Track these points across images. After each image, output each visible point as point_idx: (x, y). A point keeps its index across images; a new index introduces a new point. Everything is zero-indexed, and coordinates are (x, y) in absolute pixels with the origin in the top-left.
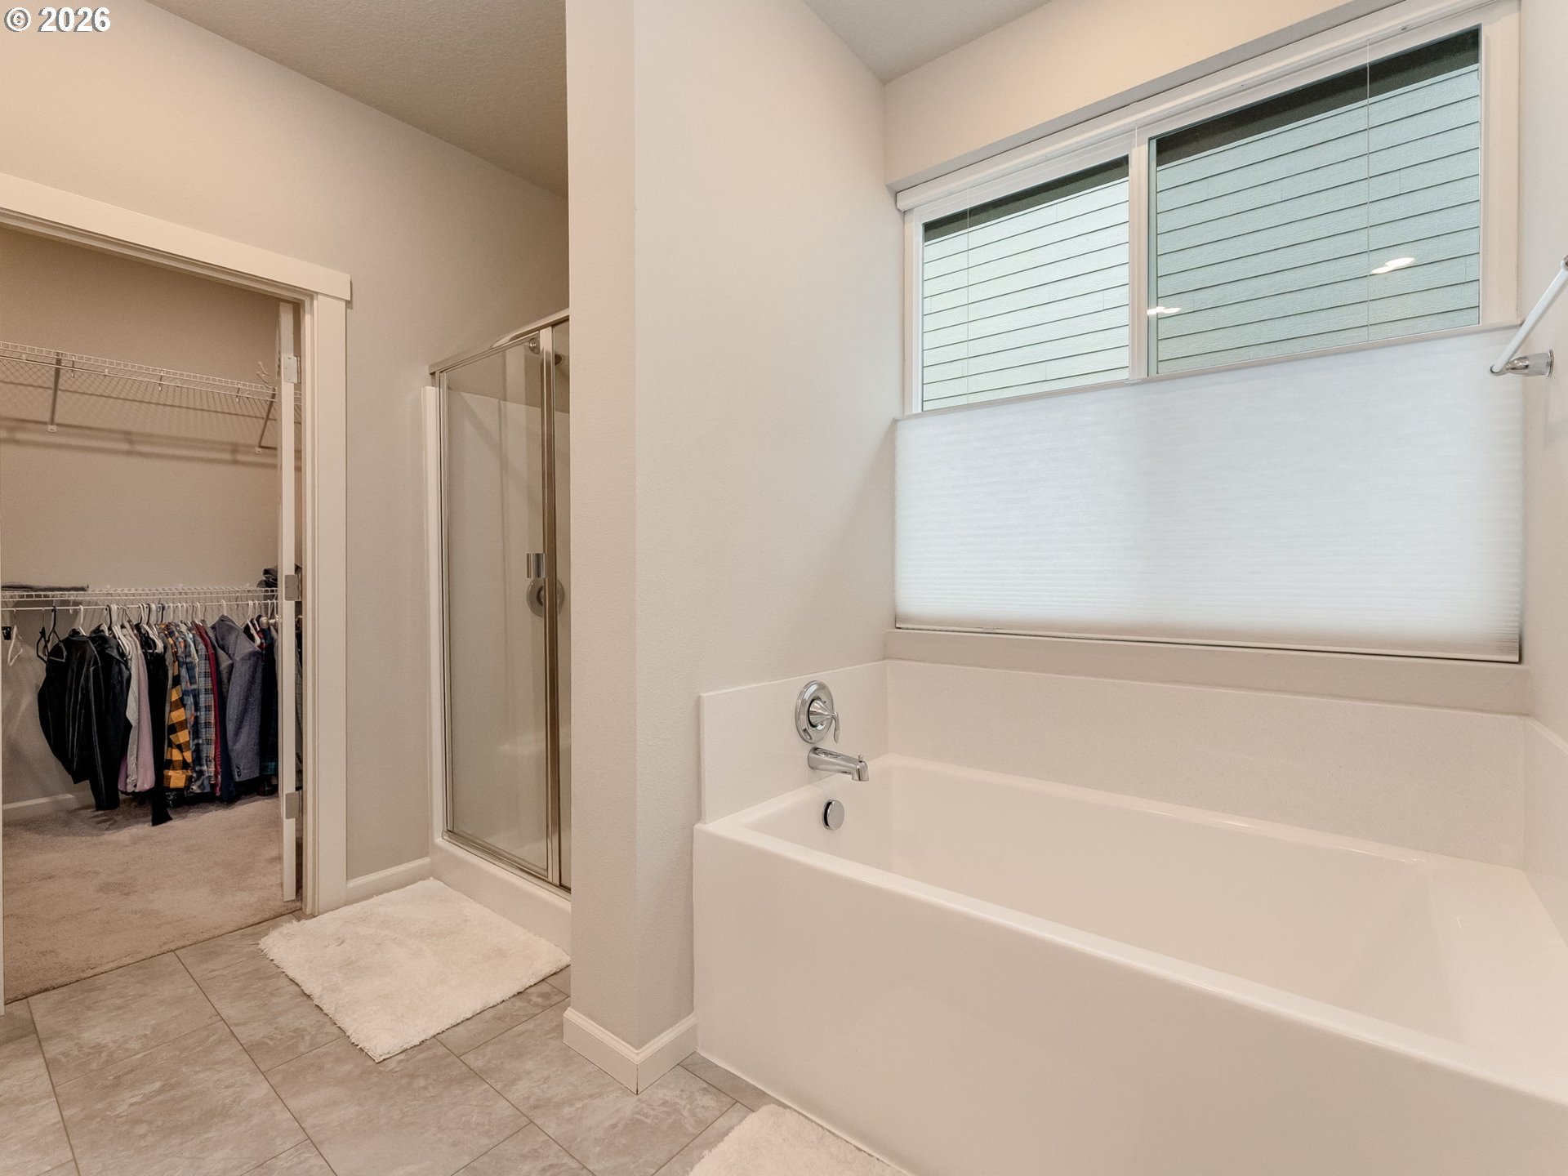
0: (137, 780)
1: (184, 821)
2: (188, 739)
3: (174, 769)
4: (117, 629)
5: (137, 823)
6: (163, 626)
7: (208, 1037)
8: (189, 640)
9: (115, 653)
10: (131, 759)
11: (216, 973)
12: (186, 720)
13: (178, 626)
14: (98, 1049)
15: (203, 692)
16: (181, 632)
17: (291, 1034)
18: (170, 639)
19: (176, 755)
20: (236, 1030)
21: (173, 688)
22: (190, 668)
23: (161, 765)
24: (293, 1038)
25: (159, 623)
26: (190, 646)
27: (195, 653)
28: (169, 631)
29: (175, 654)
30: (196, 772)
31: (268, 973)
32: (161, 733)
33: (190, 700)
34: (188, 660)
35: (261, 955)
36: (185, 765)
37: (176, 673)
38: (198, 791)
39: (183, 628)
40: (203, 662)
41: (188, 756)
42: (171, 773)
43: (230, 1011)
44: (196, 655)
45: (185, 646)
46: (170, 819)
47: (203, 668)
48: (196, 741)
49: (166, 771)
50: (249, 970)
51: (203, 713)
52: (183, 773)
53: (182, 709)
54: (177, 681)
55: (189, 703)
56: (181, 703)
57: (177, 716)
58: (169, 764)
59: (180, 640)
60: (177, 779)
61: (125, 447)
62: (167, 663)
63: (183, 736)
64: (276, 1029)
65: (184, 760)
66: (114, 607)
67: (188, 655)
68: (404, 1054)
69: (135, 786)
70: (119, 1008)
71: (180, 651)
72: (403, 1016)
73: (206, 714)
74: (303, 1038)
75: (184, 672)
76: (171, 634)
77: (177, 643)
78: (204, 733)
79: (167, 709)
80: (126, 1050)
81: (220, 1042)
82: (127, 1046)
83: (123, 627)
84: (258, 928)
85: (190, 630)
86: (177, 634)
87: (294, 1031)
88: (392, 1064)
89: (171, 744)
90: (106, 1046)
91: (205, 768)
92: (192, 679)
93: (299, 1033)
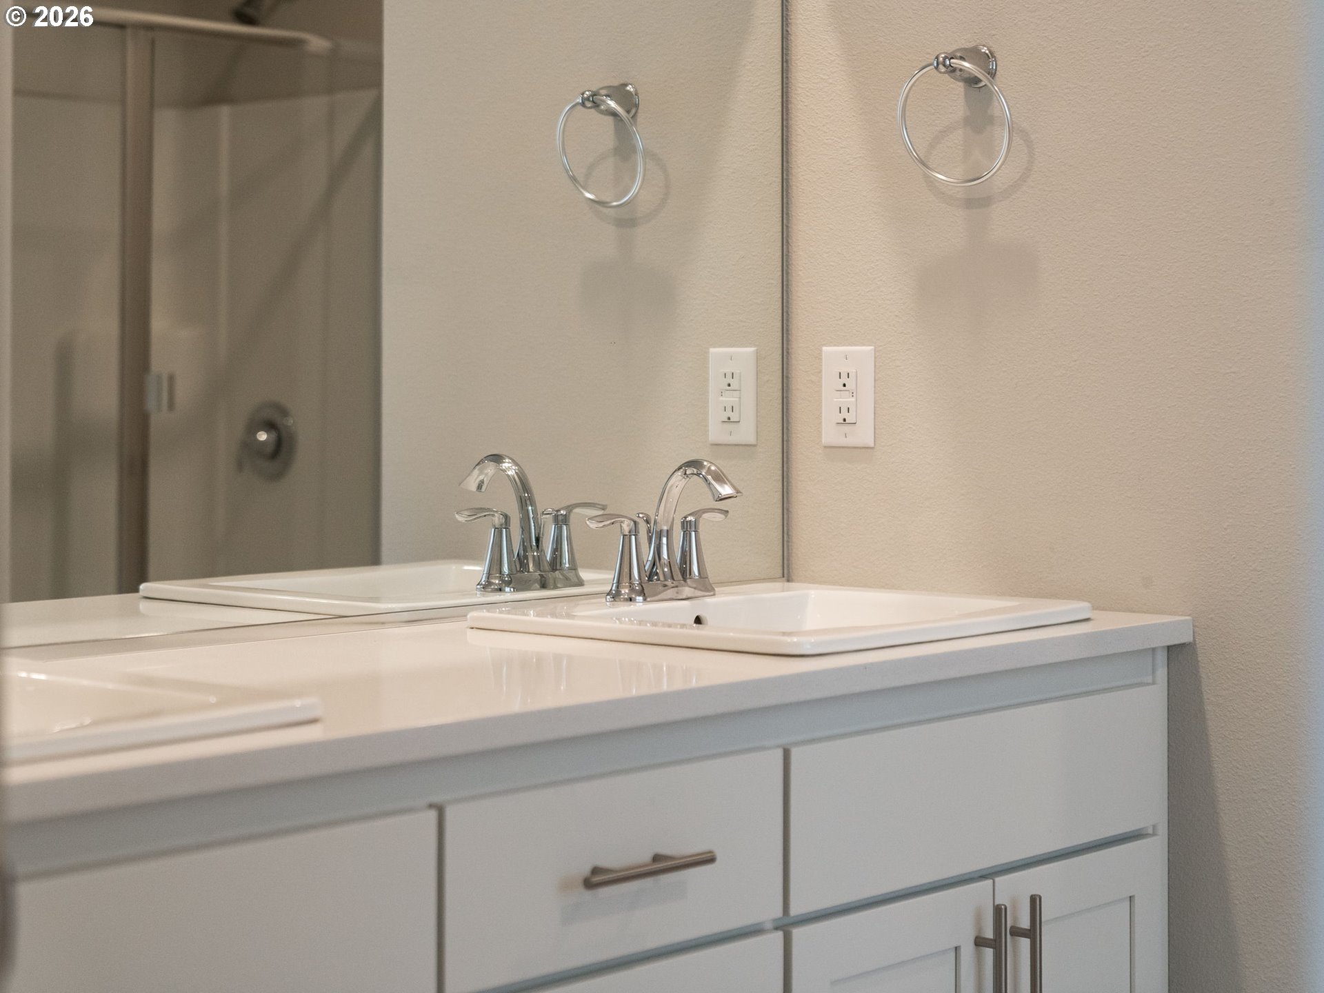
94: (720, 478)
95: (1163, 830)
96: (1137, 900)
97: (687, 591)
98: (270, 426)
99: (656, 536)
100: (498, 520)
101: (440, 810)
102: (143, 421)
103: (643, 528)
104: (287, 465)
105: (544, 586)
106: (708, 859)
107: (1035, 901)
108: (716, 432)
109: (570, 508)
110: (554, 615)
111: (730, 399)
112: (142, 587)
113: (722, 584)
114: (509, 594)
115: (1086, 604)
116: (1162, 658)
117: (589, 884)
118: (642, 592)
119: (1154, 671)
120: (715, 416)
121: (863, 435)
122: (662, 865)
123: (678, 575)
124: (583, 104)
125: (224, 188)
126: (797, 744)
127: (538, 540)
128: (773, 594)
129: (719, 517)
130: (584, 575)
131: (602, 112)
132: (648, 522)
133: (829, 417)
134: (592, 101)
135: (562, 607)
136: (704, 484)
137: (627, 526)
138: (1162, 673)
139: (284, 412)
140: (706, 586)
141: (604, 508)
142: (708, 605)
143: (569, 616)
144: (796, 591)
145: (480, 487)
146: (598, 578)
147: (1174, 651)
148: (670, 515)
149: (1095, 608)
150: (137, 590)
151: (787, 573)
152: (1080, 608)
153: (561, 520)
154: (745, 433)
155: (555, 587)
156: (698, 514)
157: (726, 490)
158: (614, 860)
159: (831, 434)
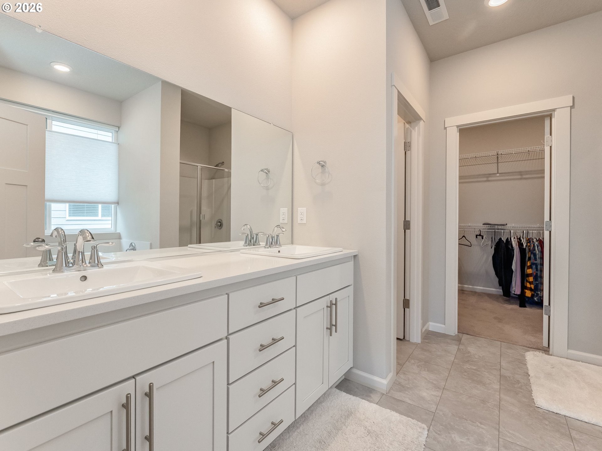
0: (515, 290)
1: (531, 309)
2: (533, 280)
3: (527, 290)
4: (512, 239)
5: (516, 305)
6: (527, 239)
7: (494, 366)
8: (535, 245)
9: (510, 247)
10: (513, 283)
11: (508, 353)
12: (532, 273)
13: (533, 239)
14: (469, 352)
15: (539, 264)
16: (533, 242)
17: (516, 381)
18: (529, 244)
19: (528, 285)
20: (502, 369)
21: (528, 261)
22: (535, 255)
23: (523, 287)
24: (515, 381)
25: (527, 237)
26: (535, 247)
27: (537, 249)
28: (529, 241)
29: (529, 249)
30: (536, 293)
31: (522, 362)
32: (524, 276)
33: (534, 267)
34: (534, 252)
35: (524, 356)
36: (531, 289)
37: (529, 256)
38: (537, 301)
39: (535, 240)
40: (540, 253)
41: (532, 286)
42: (526, 291)
43: (504, 364)
44: (537, 251)
45: (533, 246)
46: (526, 307)
47: (540, 255)
48: (536, 282)
49: (525, 290)
50: (517, 358)
51: (539, 272)
52: (530, 292)
53: (531, 269)
54: (530, 259)
55: (533, 267)
56: (530, 267)
57: (529, 271)
58: (526, 288)
59: (532, 244)
60: (528, 294)
61: (519, 177)
62: (526, 252)
63: (531, 279)
64: (513, 376)
65: (531, 288)
66: (512, 231)
67: (535, 250)
68: (548, 411)
69: (515, 292)
70: (479, 347)
71: (531, 248)
72: (555, 400)
73: (540, 273)
74: (518, 384)
75: (532, 256)
76: (530, 242)
77: (531, 245)
78: (539, 280)
79: (526, 268)
80: (474, 356)
81: (495, 369)
82: (475, 356)
83: (514, 238)
84: (529, 349)
85: (537, 241)
86: (531, 242)
87: (517, 381)
88: (540, 410)
89: (527, 281)
90: (471, 353)
91: (539, 293)
92: (535, 259)
93: (518, 382)
94: (283, 228)
95: (353, 285)
96: (350, 296)
97: (277, 246)
98: (220, 222)
99: (272, 238)
100: (246, 235)
101: (228, 295)
102: (200, 221)
103: (270, 236)
104: (222, 227)
105: (254, 245)
106: (283, 299)
107: (336, 299)
108: (281, 221)
109: (258, 233)
110: (256, 251)
111: (284, 216)
112: (189, 245)
113: (282, 245)
114: (248, 247)
115: (342, 249)
116: (353, 257)
117: (260, 307)
118: (270, 247)
119: (352, 259)
120: (281, 219)
121: (304, 222)
122: (274, 301)
123: (276, 244)
124: (261, 171)
125: (214, 191)
126: (298, 275)
127: (253, 238)
128: (290, 246)
129: (282, 234)
130: (260, 243)
131: (264, 172)
132: (271, 235)
133: (299, 219)
134: (262, 170)
135: (257, 249)
136: (280, 229)
137: (267, 236)
138: (353, 259)
139: (221, 220)
140: (280, 245)
141: (264, 233)
142: (280, 249)
143: (258, 251)
144: (294, 246)
145: (244, 230)
146: (263, 244)
147: (355, 256)
148: (274, 234)
149: (344, 249)
150: (187, 246)
151: (292, 243)
152: (341, 249)
153: (257, 235)
154: (286, 221)
155: (256, 245)
156: (279, 234)
157: (284, 230)
158: (265, 301)
159: (299, 222)
